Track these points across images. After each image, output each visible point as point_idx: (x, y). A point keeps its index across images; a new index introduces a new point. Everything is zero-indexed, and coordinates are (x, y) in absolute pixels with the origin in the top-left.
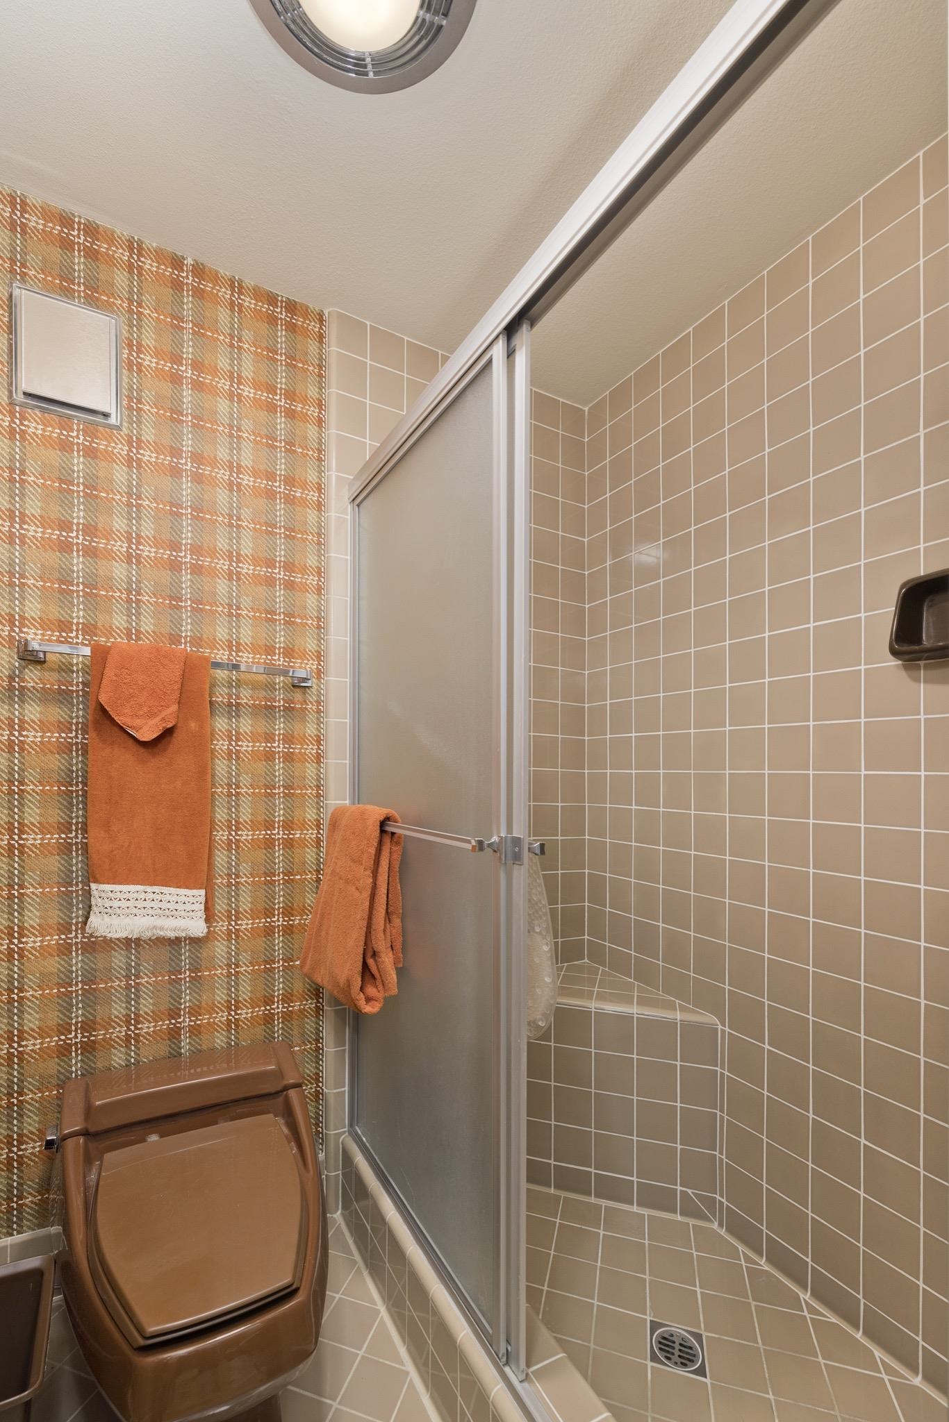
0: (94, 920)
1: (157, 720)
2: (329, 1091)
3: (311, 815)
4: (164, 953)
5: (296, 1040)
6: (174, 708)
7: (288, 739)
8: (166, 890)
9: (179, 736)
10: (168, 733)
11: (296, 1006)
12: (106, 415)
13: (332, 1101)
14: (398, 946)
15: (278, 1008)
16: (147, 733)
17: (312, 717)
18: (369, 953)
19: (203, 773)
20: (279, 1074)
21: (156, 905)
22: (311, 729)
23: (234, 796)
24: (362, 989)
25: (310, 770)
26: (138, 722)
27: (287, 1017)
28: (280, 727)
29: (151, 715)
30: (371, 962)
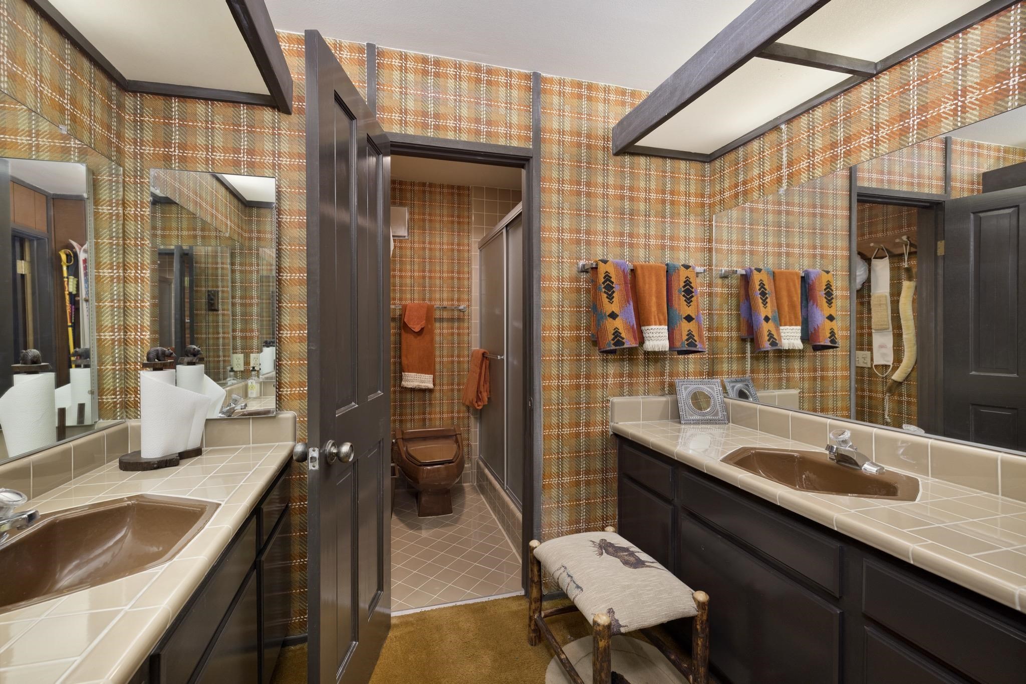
0: (403, 383)
1: (419, 326)
2: (473, 444)
3: (466, 353)
4: (421, 394)
5: (461, 426)
6: (424, 322)
7: (459, 328)
8: (422, 375)
9: (425, 329)
10: (422, 329)
11: (461, 415)
12: (405, 236)
13: (473, 446)
14: (488, 390)
15: (456, 415)
16: (417, 329)
17: (466, 321)
18: (478, 392)
19: (432, 341)
20: (454, 430)
21: (419, 379)
22: (466, 325)
23: (441, 348)
24: (476, 402)
25: (466, 338)
26: (414, 326)
27: (459, 418)
28: (456, 324)
29: (418, 324)
30: (480, 395)
